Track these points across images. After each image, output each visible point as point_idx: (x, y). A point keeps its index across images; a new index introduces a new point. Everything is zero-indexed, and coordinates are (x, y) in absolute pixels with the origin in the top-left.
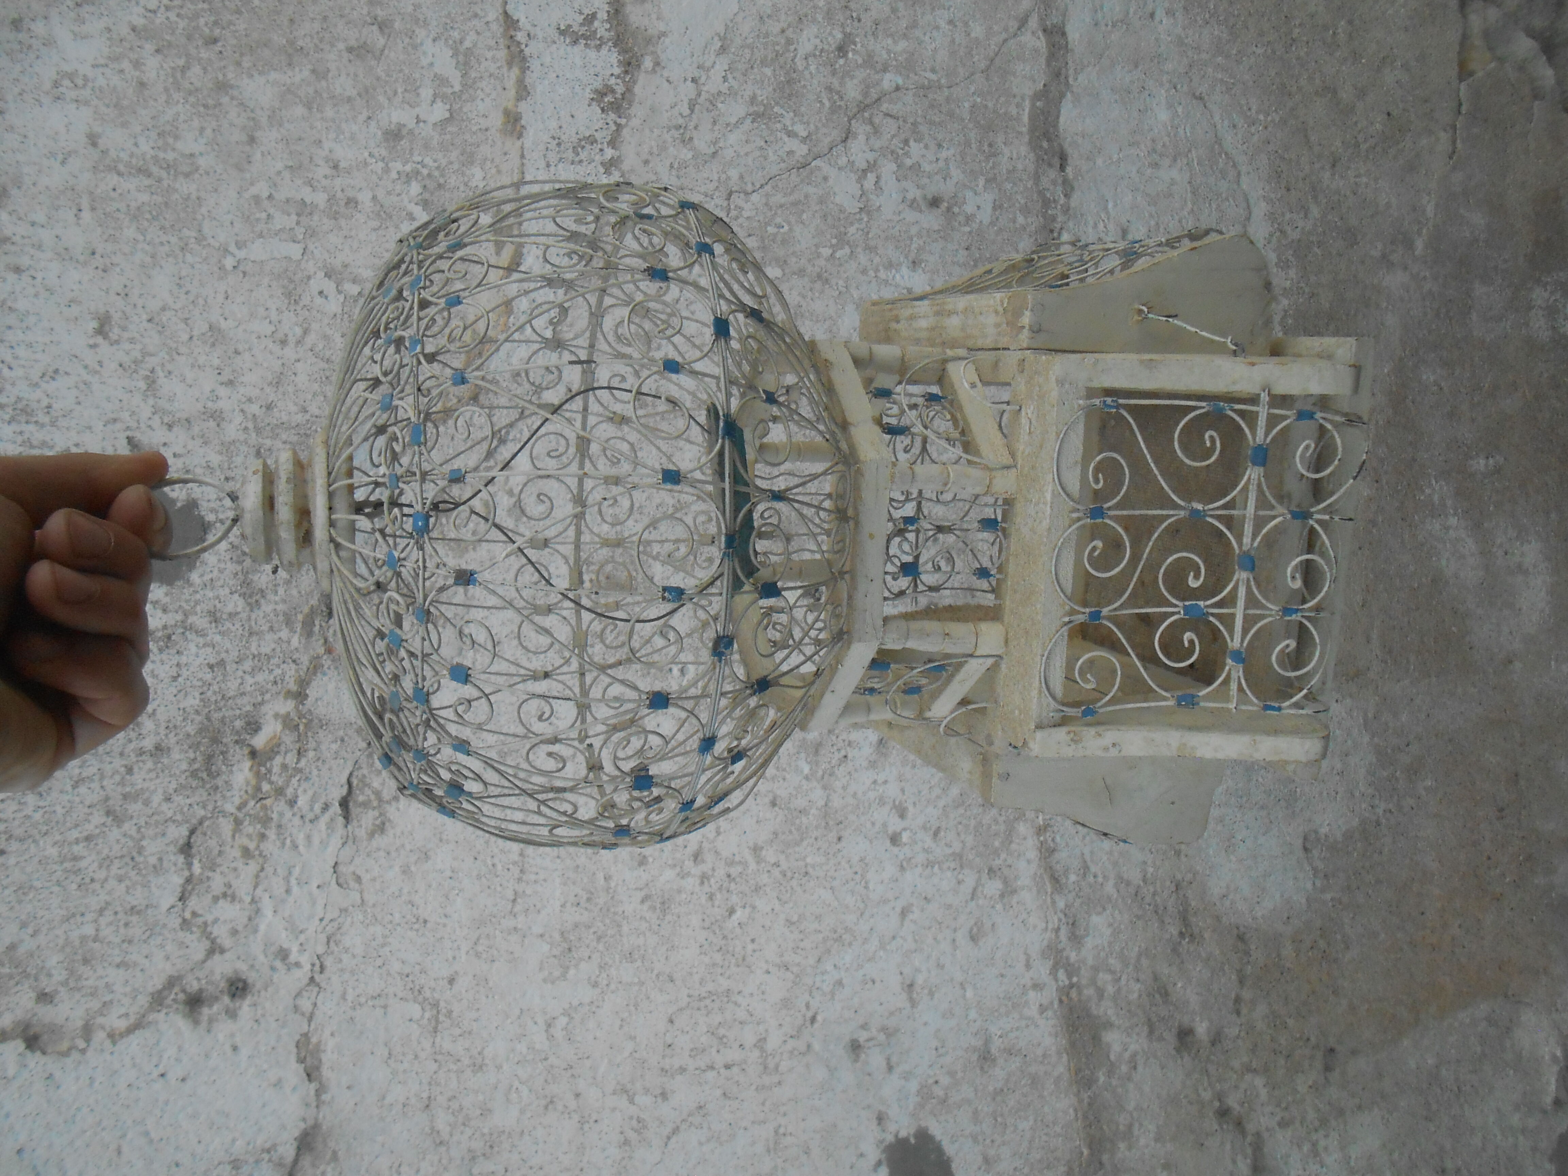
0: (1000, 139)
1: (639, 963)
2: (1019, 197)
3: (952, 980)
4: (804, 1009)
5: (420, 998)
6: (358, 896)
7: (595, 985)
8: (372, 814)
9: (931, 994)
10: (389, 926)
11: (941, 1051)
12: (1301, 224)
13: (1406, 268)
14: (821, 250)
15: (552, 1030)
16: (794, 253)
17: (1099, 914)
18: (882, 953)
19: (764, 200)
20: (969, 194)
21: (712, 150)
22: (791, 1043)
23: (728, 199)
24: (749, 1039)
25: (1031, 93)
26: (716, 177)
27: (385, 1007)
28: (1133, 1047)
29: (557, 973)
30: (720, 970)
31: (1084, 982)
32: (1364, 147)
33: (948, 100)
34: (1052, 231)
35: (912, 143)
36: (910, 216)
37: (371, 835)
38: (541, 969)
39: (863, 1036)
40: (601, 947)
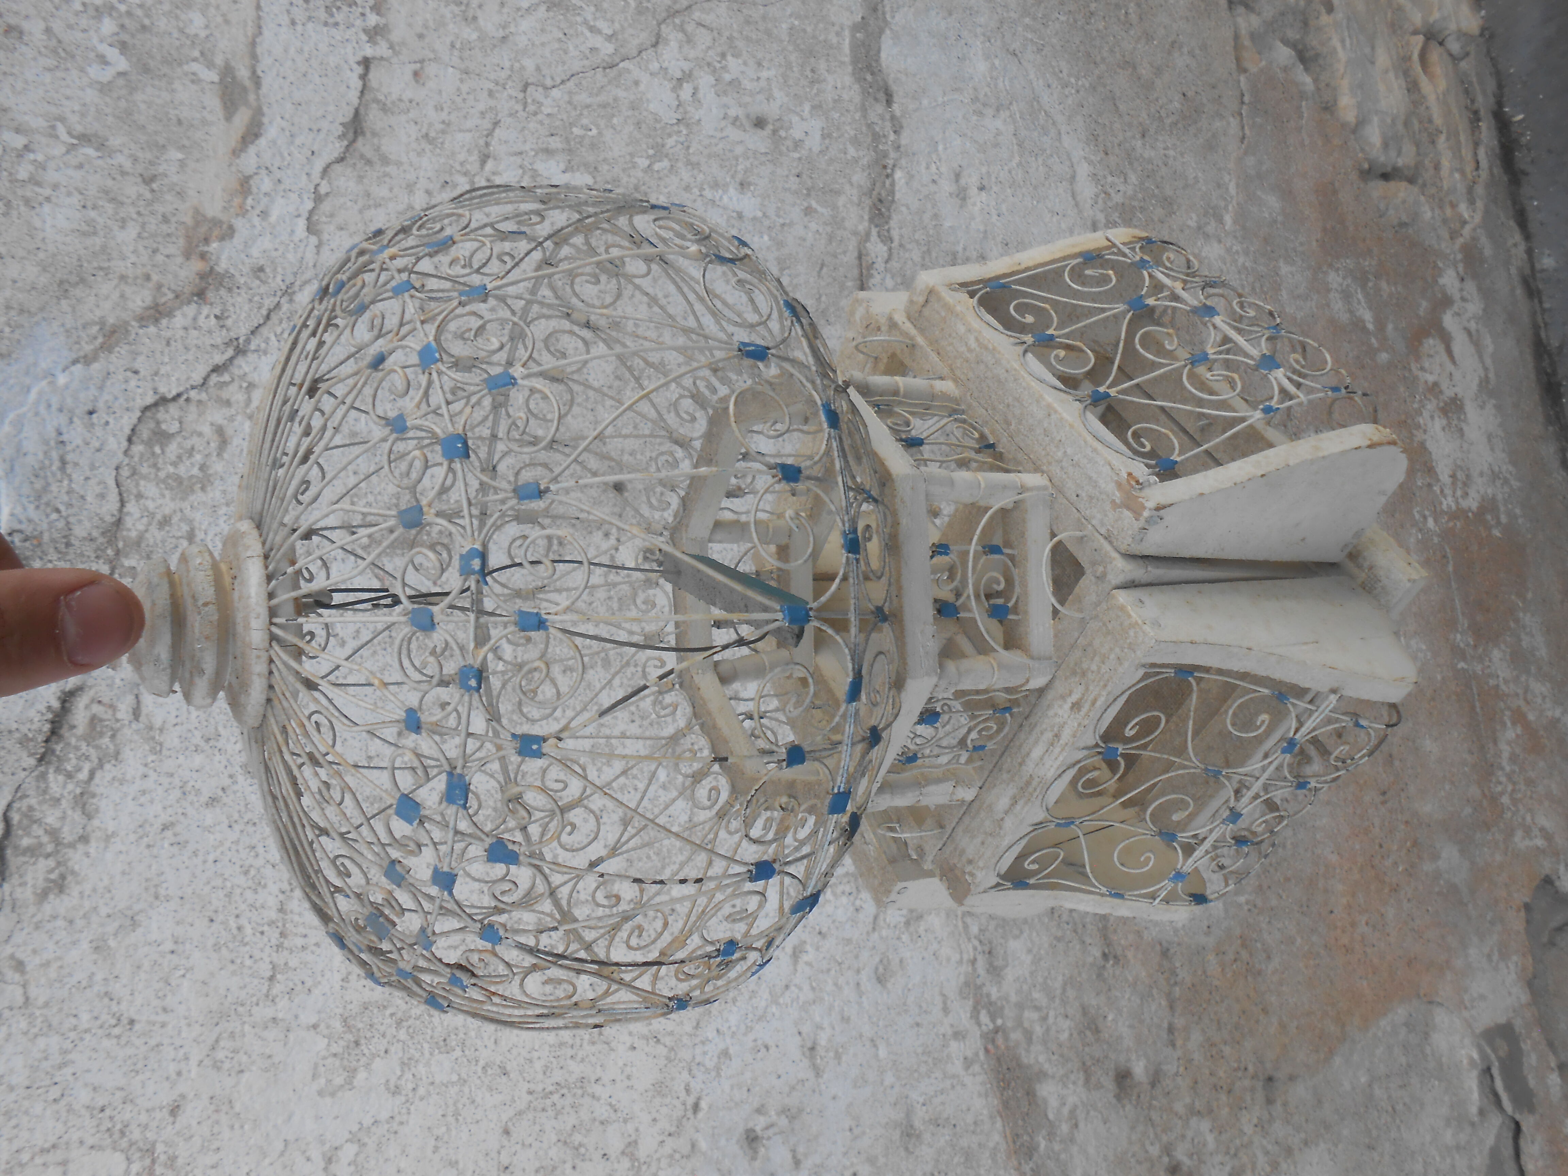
0: (822, 66)
1: (458, 1053)
2: (848, 128)
3: (861, 1036)
4: (683, 1095)
5: (124, 1143)
6: (19, 991)
7: (396, 1091)
8: (44, 864)
9: (838, 1056)
10: (72, 1035)
11: (856, 1131)
12: (1122, 188)
13: (1220, 241)
14: (636, 160)
15: (333, 1168)
16: (605, 160)
17: (1016, 937)
18: (774, 1009)
19: (566, 98)
20: (795, 119)
21: (501, 33)
22: (670, 1143)
23: (524, 90)
24: (615, 1144)
25: (850, 23)
26: (507, 64)
27: (64, 1163)
28: (1072, 1100)
29: (339, 1081)
30: (570, 1052)
31: (1009, 1024)
32: (1168, 121)
33: (764, 18)
34: (885, 167)
35: (729, 58)
36: (734, 134)
37: (43, 895)
38: (315, 1077)
39: (759, 1123)
40: (402, 1035)
